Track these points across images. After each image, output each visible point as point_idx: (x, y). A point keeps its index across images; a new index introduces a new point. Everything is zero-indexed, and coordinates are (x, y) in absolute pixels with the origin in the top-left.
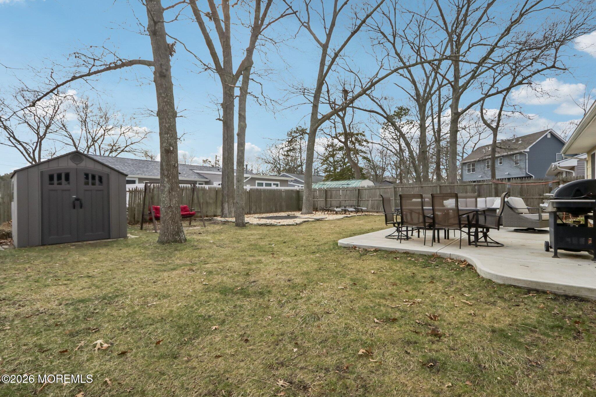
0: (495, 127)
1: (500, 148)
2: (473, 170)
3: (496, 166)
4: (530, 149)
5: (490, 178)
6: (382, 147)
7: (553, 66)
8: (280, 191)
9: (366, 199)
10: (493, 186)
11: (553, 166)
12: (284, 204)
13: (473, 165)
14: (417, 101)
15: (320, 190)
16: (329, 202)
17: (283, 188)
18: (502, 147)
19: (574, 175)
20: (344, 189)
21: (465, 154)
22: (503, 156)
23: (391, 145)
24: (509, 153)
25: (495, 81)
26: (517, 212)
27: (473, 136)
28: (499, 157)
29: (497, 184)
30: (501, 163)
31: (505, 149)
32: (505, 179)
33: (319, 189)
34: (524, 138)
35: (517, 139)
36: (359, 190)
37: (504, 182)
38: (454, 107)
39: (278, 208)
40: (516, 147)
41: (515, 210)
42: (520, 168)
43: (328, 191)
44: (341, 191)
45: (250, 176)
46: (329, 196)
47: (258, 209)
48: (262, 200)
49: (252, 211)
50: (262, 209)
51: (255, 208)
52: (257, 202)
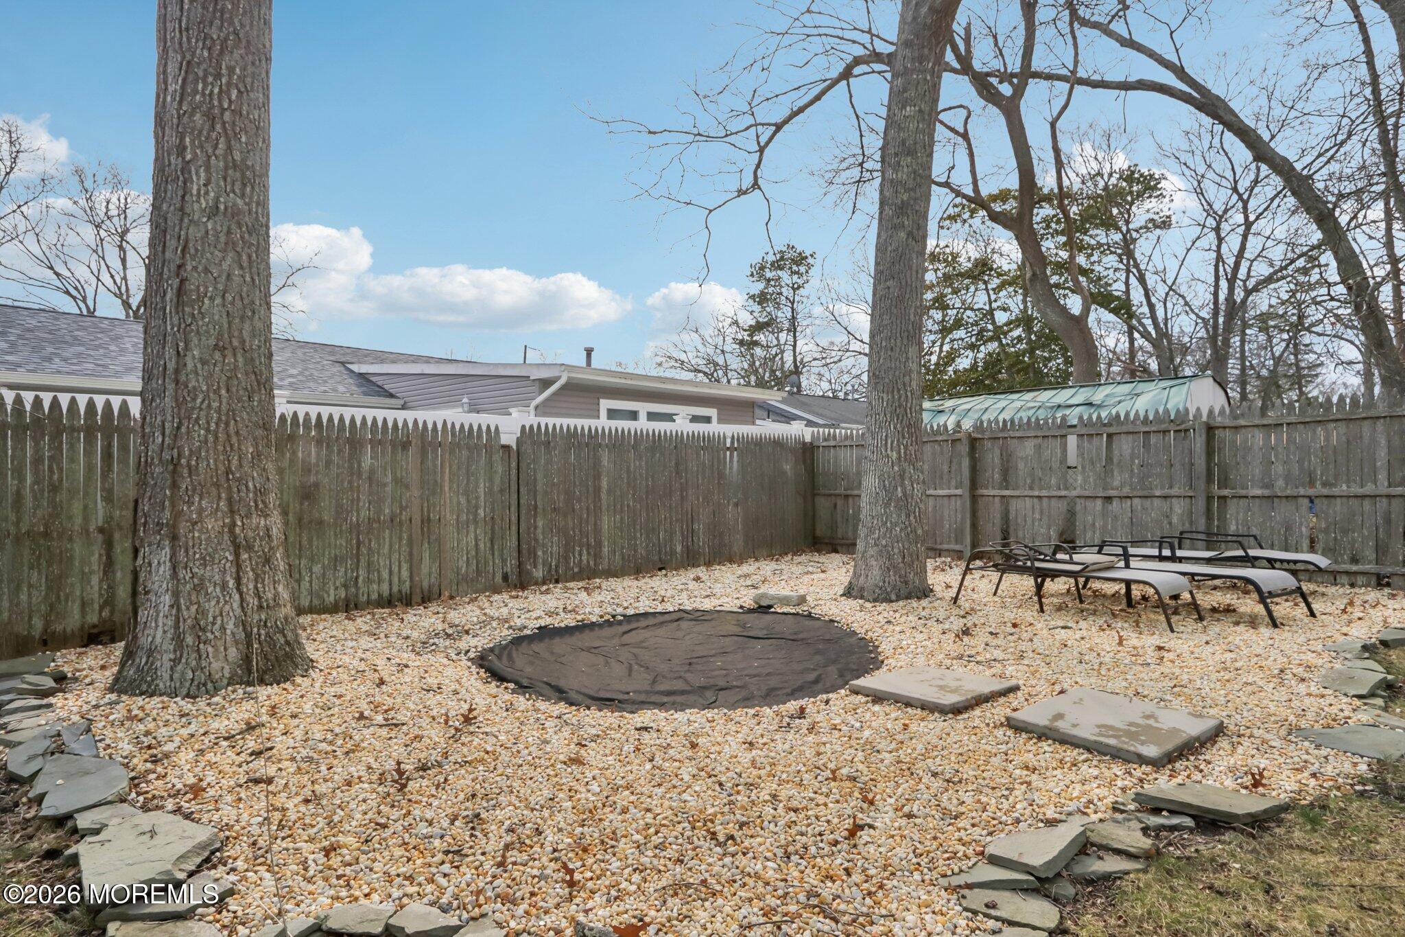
8: (712, 445)
12: (733, 515)
16: (996, 508)
17: (730, 430)
20: (1093, 430)
36: (1210, 430)
39: (702, 540)
43: (988, 444)
44: (1072, 440)
45: (563, 373)
46: (991, 472)
47: (581, 553)
48: (604, 495)
49: (535, 565)
50: (606, 550)
51: (554, 547)
52: (574, 510)
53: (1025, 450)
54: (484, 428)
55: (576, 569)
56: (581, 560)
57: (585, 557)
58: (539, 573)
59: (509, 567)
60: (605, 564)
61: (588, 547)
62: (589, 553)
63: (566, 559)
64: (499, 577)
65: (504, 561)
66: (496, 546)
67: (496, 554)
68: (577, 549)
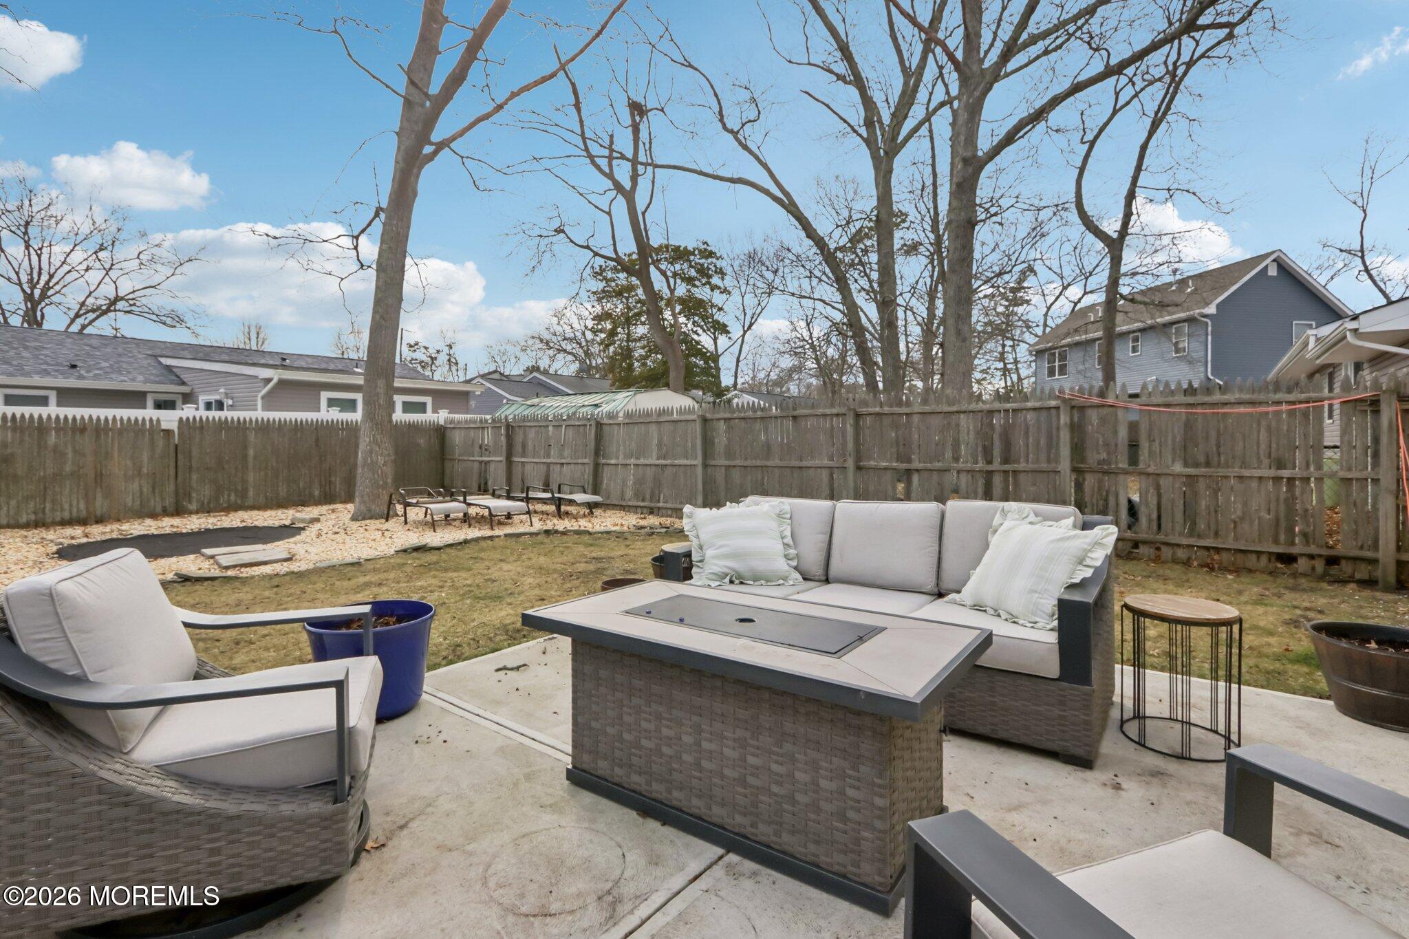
0: (1115, 236)
1: (1133, 302)
2: (1063, 369)
4: (1218, 306)
9: (621, 461)
10: (1064, 419)
11: (1312, 341)
13: (1063, 357)
14: (870, 142)
15: (496, 424)
16: (519, 468)
18: (1140, 298)
20: (559, 422)
21: (1047, 328)
24: (1159, 320)
25: (1121, 102)
27: (1069, 285)
28: (1129, 332)
29: (1082, 408)
30: (1134, 352)
31: (1145, 304)
35: (1183, 282)
36: (599, 425)
38: (963, 137)
40: (1180, 302)
42: (1190, 364)
43: (517, 430)
44: (551, 429)
45: (275, 375)
46: (518, 448)
47: (229, 495)
48: (250, 460)
49: (190, 502)
50: (251, 493)
51: (207, 491)
52: (223, 468)
53: (532, 434)
54: (147, 419)
55: (225, 505)
56: (229, 500)
57: (233, 498)
58: (193, 507)
59: (167, 503)
60: (250, 502)
61: (236, 491)
62: (237, 496)
63: (217, 499)
64: (159, 509)
65: (163, 499)
66: (157, 491)
67: (157, 495)
68: (226, 493)
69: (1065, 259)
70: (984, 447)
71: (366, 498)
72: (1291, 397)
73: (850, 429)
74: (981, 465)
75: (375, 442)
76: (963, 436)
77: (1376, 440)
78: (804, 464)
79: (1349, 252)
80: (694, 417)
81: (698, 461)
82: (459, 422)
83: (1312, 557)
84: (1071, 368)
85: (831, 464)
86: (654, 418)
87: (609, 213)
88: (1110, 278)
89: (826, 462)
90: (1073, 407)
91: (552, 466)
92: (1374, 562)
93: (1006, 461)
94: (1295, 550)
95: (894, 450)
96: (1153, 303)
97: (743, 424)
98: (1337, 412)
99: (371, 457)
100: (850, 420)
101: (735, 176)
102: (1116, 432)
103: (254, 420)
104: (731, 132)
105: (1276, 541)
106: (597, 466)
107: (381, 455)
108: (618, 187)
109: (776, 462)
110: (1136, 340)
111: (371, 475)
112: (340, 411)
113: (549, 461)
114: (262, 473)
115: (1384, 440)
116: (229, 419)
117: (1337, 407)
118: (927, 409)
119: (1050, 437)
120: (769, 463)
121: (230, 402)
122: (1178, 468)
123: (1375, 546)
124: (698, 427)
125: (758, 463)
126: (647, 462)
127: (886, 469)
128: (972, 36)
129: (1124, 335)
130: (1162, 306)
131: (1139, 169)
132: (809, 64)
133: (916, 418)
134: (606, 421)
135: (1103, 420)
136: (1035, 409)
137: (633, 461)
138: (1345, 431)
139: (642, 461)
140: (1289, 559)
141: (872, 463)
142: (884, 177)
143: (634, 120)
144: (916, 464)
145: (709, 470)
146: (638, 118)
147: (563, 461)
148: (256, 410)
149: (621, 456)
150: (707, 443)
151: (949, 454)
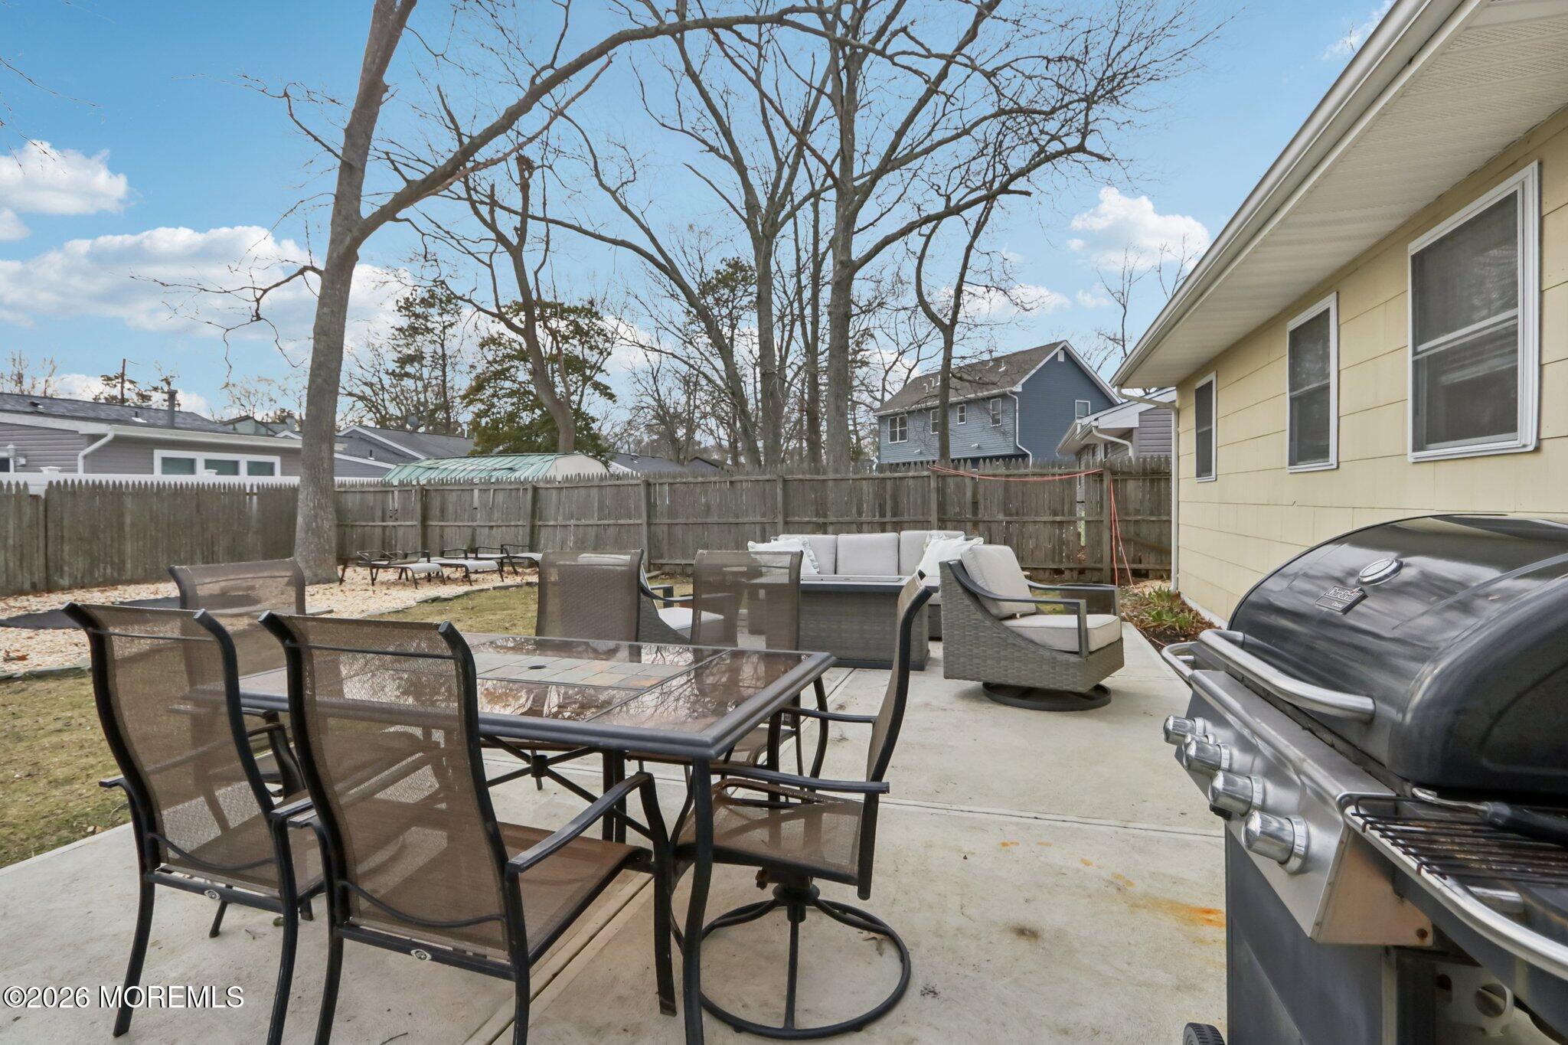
0: (948, 323)
1: (960, 379)
2: (903, 436)
3: (951, 426)
4: (1023, 385)
5: (936, 458)
6: (687, 367)
7: (1080, 148)
9: (560, 521)
10: (933, 484)
11: (1079, 427)
13: (903, 423)
14: (750, 223)
15: (405, 487)
16: (437, 532)
17: (251, 481)
18: (966, 376)
19: (1131, 453)
20: (486, 486)
21: (886, 394)
22: (969, 402)
23: (707, 359)
24: (980, 394)
26: (994, 611)
27: (904, 352)
28: (957, 403)
29: (944, 477)
30: (962, 419)
31: (970, 382)
32: (965, 460)
33: (401, 483)
34: (1009, 359)
35: (997, 361)
36: (535, 489)
37: (961, 472)
38: (840, 243)
40: (995, 380)
41: (989, 605)
42: (1004, 434)
43: (433, 494)
44: (476, 492)
45: (110, 431)
46: (435, 510)
47: (105, 569)
48: (127, 529)
49: (62, 577)
50: (129, 566)
51: (80, 564)
52: (98, 539)
53: (452, 498)
54: (13, 483)
55: (101, 580)
56: (104, 574)
57: (109, 571)
58: (65, 582)
59: (36, 579)
60: (128, 575)
61: (112, 563)
62: (112, 568)
63: (91, 573)
64: (27, 586)
65: (32, 574)
66: (25, 565)
67: (25, 569)
68: (102, 565)
69: (901, 327)
70: (880, 505)
71: (312, 563)
72: (1060, 472)
73: (779, 492)
74: (877, 518)
75: (320, 506)
76: (865, 497)
77: (1102, 498)
78: (740, 520)
79: (1114, 340)
80: (639, 482)
81: (643, 520)
82: (353, 486)
83: (1071, 570)
84: (911, 434)
85: (764, 520)
86: (596, 483)
87: (490, 266)
88: (944, 359)
89: (759, 519)
90: (938, 476)
91: (478, 530)
92: (1100, 570)
93: (894, 515)
94: (1063, 567)
95: (814, 508)
96: (974, 382)
97: (683, 487)
98: (1083, 481)
99: (316, 522)
100: (780, 486)
101: (619, 238)
102: (965, 494)
103: (130, 483)
104: (608, 189)
105: (1054, 561)
106: (533, 527)
107: (327, 519)
108: (501, 239)
109: (715, 519)
110: (962, 410)
111: (316, 539)
112: (217, 474)
113: (475, 524)
114: (141, 543)
115: (1105, 497)
116: (104, 483)
117: (1083, 478)
118: (839, 476)
119: (923, 497)
120: (709, 520)
121: (23, 461)
122: (1001, 517)
123: (1101, 560)
124: (642, 489)
125: (699, 520)
126: (587, 522)
127: (808, 523)
128: (848, 159)
129: (954, 405)
130: (983, 385)
131: (965, 267)
132: (683, 131)
133: (830, 484)
134: (542, 485)
135: (957, 486)
136: (914, 477)
137: (573, 522)
138: (1087, 492)
139: (583, 522)
140: (1058, 572)
141: (797, 519)
142: (765, 258)
143: (522, 176)
144: (832, 519)
145: (653, 527)
146: (526, 174)
147: (493, 524)
148: (76, 471)
149: (560, 518)
150: (651, 507)
151: (854, 511)
